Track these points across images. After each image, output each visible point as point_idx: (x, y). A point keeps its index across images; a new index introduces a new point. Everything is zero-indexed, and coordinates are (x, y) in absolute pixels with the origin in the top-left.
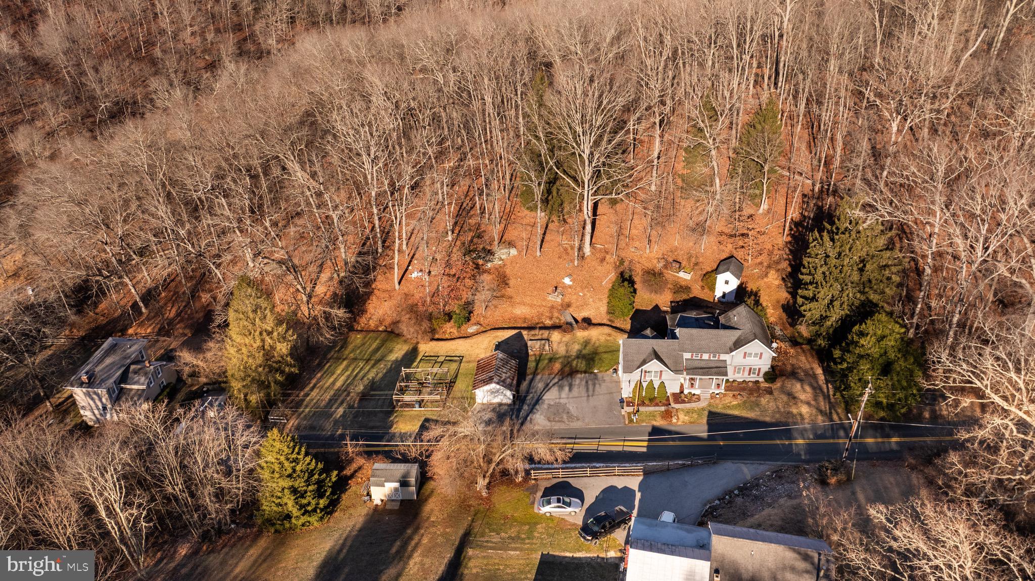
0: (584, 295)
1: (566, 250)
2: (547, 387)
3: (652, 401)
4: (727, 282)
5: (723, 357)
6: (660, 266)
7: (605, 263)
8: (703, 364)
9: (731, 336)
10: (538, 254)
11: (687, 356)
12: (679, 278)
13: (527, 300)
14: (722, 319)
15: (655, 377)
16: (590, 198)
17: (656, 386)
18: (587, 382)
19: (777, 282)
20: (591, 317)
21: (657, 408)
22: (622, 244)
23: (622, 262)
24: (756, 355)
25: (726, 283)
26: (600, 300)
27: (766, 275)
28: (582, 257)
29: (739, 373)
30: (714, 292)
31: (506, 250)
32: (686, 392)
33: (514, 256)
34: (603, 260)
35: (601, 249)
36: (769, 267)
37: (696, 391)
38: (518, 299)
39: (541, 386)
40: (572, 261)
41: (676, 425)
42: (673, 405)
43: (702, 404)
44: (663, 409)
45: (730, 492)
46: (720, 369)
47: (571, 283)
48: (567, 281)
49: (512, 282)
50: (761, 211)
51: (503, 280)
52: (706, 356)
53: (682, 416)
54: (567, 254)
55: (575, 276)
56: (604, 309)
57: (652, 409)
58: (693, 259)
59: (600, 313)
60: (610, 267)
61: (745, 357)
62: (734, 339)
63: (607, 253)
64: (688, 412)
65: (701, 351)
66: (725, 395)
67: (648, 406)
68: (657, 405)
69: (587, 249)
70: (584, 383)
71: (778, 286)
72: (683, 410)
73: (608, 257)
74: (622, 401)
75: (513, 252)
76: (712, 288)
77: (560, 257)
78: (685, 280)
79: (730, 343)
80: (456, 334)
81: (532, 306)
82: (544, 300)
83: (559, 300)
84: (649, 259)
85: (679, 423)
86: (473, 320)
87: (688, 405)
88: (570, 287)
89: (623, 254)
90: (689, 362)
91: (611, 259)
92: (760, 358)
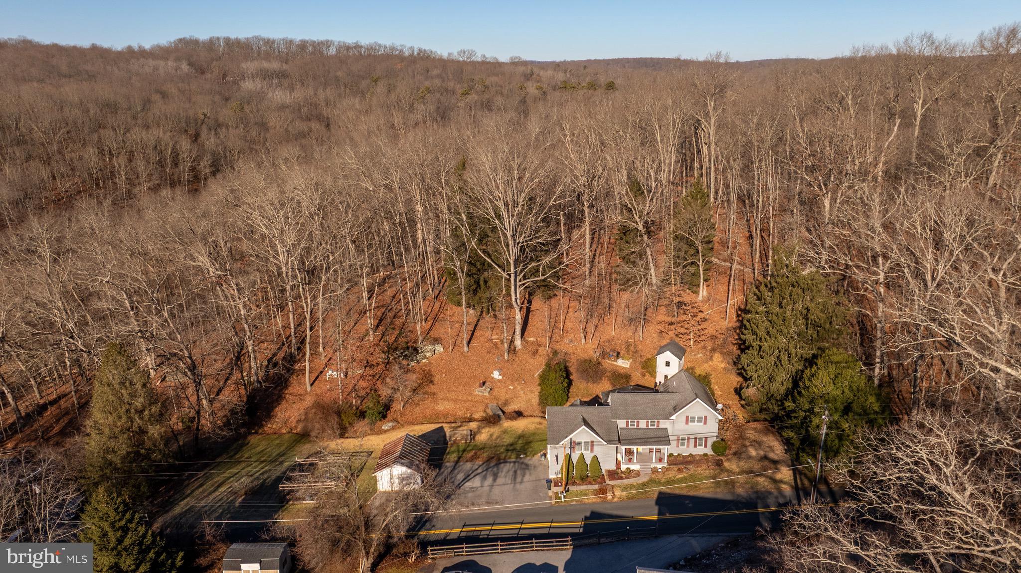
0: (515, 388)
1: (496, 344)
2: (467, 478)
3: (584, 479)
4: (668, 364)
5: (664, 424)
6: (595, 356)
7: (537, 356)
8: (640, 434)
9: (672, 400)
10: (466, 349)
11: (622, 424)
12: (617, 366)
13: (452, 395)
14: (661, 388)
15: (586, 449)
16: (518, 284)
17: (588, 462)
18: (515, 472)
20: (522, 410)
21: (590, 487)
22: (556, 337)
23: (556, 354)
24: (700, 418)
25: (667, 366)
26: (532, 392)
27: (711, 358)
28: (512, 350)
29: (683, 444)
30: (655, 377)
31: (430, 347)
32: (624, 467)
33: (440, 354)
34: (535, 352)
35: (532, 342)
37: (635, 467)
38: (441, 395)
39: (460, 477)
40: (502, 355)
41: (611, 502)
42: (608, 482)
43: (642, 480)
44: (597, 487)
46: (661, 439)
47: (500, 377)
48: (496, 375)
49: (437, 379)
50: (700, 298)
51: (428, 378)
52: (643, 424)
53: (618, 493)
54: (497, 348)
55: (505, 370)
56: (535, 400)
57: (583, 487)
58: (632, 348)
59: (532, 405)
60: (541, 359)
61: (687, 423)
62: (675, 403)
63: (540, 345)
64: (625, 488)
65: (638, 417)
66: (668, 470)
67: (579, 485)
68: (590, 483)
69: (518, 342)
70: (511, 473)
72: (619, 486)
73: (540, 349)
74: (549, 481)
75: (439, 348)
76: (653, 374)
77: (488, 352)
78: (624, 368)
81: (456, 401)
82: (470, 394)
83: (488, 394)
84: (584, 350)
85: (615, 500)
86: (389, 417)
87: (626, 482)
88: (499, 381)
89: (557, 347)
90: (625, 432)
91: (544, 351)
92: (705, 423)
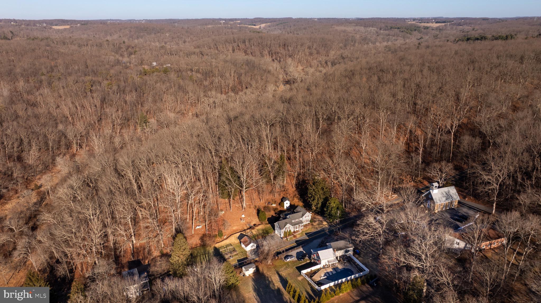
0: (250, 218)
2: (262, 242)
3: (289, 235)
5: (301, 219)
6: (266, 205)
8: (297, 223)
9: (300, 214)
10: (231, 211)
11: (293, 221)
12: (273, 206)
13: (235, 224)
14: (295, 211)
15: (288, 229)
17: (289, 231)
19: (297, 200)
22: (253, 202)
23: (256, 206)
25: (287, 204)
26: (256, 218)
29: (305, 222)
30: (285, 207)
31: (221, 212)
32: (295, 230)
33: (224, 214)
34: (250, 207)
35: (248, 205)
36: (293, 197)
37: (297, 230)
38: (232, 225)
39: (260, 242)
40: (241, 210)
41: (298, 238)
42: (294, 234)
43: (301, 232)
44: (292, 236)
45: (320, 244)
46: (301, 222)
48: (243, 216)
49: (228, 221)
52: (297, 220)
53: (297, 236)
55: (245, 214)
56: (258, 220)
57: (290, 237)
59: (258, 222)
60: (253, 209)
61: (305, 218)
62: (301, 214)
64: (299, 234)
65: (295, 219)
66: (304, 228)
69: (244, 206)
71: (298, 201)
72: (297, 234)
73: (251, 206)
75: (223, 212)
76: (283, 206)
77: (237, 210)
78: (275, 206)
79: (301, 215)
80: (221, 240)
81: (238, 225)
82: (241, 223)
83: (244, 222)
84: (263, 203)
86: (224, 235)
88: (245, 217)
89: (255, 204)
90: (294, 223)
91: (252, 206)
92: (309, 217)
